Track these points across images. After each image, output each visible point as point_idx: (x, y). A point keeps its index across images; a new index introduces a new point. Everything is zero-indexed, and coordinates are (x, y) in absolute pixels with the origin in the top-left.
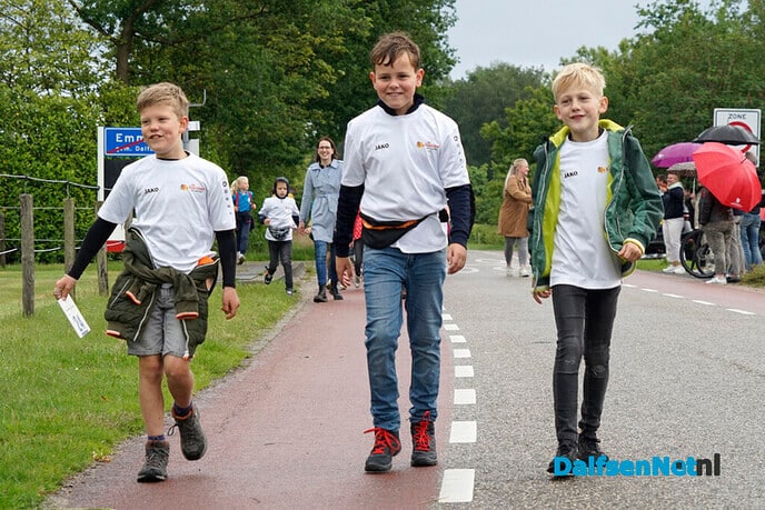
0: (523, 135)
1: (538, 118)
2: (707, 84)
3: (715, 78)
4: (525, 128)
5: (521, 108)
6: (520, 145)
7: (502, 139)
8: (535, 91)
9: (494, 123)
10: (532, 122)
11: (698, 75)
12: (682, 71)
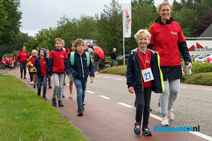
0: (32, 45)
1: (35, 42)
3: (76, 34)
5: (31, 40)
7: (28, 46)
9: (26, 43)
10: (33, 43)
11: (73, 34)
12: (70, 33)
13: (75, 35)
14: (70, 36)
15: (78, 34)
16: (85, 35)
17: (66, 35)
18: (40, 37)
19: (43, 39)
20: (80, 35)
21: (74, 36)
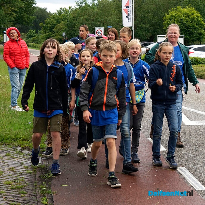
0: (48, 26)
1: (52, 22)
2: (91, 19)
4: (49, 24)
5: (48, 20)
6: (48, 28)
7: (44, 26)
8: (51, 17)
9: (42, 23)
10: (50, 23)
11: (89, 18)
12: (86, 17)
13: (92, 19)
14: (87, 20)
15: (95, 19)
16: (102, 20)
17: (81, 19)
18: (58, 17)
19: (61, 20)
20: (97, 19)
21: (90, 21)
